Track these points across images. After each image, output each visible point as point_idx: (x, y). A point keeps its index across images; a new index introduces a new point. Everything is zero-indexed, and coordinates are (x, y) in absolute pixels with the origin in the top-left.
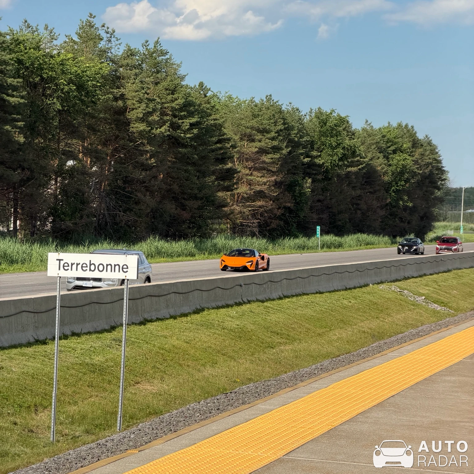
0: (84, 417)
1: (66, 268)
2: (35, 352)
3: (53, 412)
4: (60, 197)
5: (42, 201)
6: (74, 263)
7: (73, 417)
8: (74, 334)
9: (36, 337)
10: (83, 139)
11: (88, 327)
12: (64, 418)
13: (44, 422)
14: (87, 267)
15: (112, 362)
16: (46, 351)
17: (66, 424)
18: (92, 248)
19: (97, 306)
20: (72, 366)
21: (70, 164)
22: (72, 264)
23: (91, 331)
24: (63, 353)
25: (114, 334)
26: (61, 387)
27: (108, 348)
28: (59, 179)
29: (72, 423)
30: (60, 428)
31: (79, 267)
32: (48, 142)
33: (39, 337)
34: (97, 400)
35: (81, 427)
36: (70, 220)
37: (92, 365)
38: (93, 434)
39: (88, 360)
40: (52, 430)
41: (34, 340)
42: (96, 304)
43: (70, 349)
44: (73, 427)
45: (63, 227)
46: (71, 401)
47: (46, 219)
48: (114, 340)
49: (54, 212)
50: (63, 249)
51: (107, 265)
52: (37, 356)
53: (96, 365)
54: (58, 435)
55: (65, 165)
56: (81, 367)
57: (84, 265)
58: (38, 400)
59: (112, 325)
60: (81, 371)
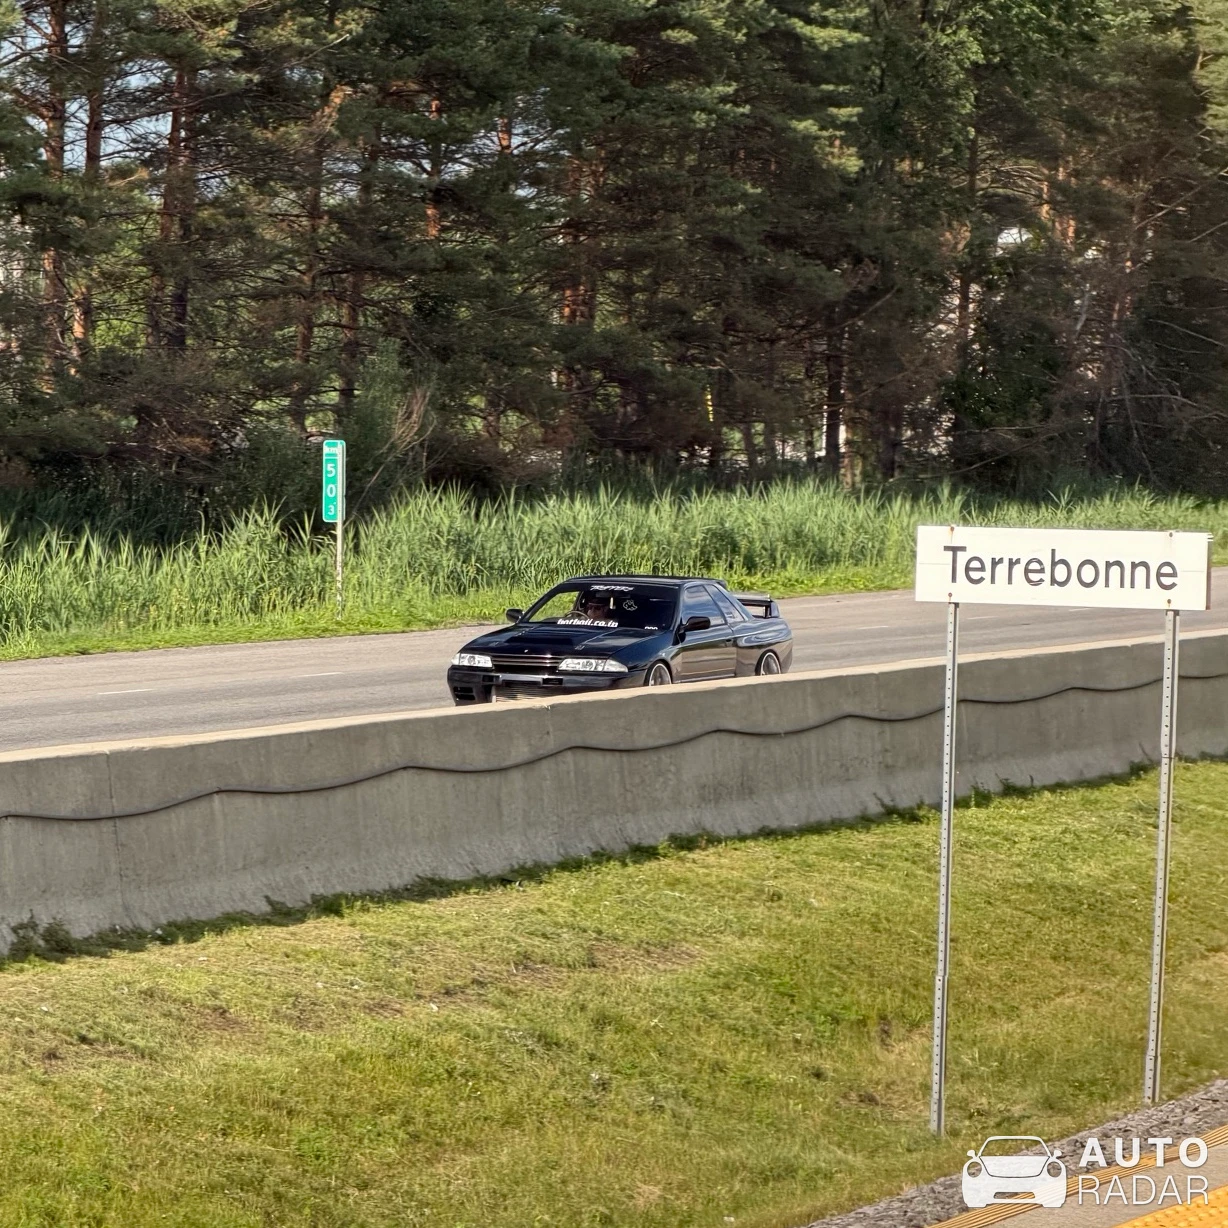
0: (1038, 1057)
1: (975, 575)
2: (883, 846)
3: (937, 1041)
4: (976, 346)
5: (917, 363)
6: (1001, 560)
7: (1004, 1057)
8: (1010, 790)
9: (887, 801)
10: (1051, 156)
11: (1057, 766)
12: (973, 1059)
13: (911, 1072)
14: (1042, 571)
15: (1132, 879)
16: (918, 845)
17: (981, 1077)
18: (1080, 513)
19: (1085, 700)
20: (1002, 893)
21: (1011, 240)
22: (995, 563)
23: (1067, 779)
24: (974, 850)
25: (1140, 790)
26: (967, 960)
27: (1121, 837)
28: (975, 288)
29: (1002, 1075)
30: (962, 1090)
31: (1019, 570)
32: (940, 170)
33: (898, 800)
34: (1082, 1003)
35: (1030, 1089)
36: (1010, 423)
37: (1068, 889)
38: (1068, 1111)
39: (1053, 875)
40: (936, 1096)
41: (879, 809)
42: (1081, 693)
43: (996, 839)
44: (1004, 1088)
45: (986, 446)
46: (998, 1006)
47: (932, 419)
48: (1140, 809)
49: (957, 396)
50: (985, 515)
51: (1109, 565)
52: (889, 858)
53: (1080, 889)
54: (956, 1113)
55: (993, 243)
56: (1032, 896)
57: (1034, 566)
58: (891, 1000)
59: (1137, 760)
60: (1030, 908)
